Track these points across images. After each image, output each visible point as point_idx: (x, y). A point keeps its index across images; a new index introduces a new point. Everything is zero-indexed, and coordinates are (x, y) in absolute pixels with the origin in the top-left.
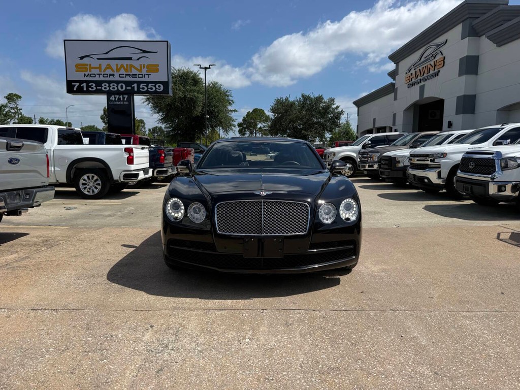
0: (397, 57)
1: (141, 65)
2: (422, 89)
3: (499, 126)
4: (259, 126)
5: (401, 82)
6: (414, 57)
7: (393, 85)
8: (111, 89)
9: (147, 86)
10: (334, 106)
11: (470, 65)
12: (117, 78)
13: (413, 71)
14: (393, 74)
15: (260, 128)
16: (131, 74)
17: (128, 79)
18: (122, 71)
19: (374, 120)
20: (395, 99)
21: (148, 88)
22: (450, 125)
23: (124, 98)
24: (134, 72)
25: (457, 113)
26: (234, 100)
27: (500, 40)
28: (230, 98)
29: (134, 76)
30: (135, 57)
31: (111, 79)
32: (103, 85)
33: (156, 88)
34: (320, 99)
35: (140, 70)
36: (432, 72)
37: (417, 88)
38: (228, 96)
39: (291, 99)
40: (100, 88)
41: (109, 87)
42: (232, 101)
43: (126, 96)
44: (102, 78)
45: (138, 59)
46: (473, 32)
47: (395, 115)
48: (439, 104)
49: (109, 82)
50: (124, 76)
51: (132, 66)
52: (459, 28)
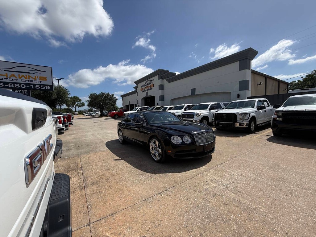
0: (137, 82)
1: (35, 77)
2: (147, 93)
3: (183, 105)
4: (76, 103)
5: (139, 90)
6: (143, 83)
7: (136, 91)
8: (15, 86)
9: (40, 86)
10: (114, 97)
11: (161, 87)
12: (19, 81)
13: (143, 87)
14: (136, 88)
15: (77, 104)
16: (29, 80)
17: (27, 82)
18: (23, 78)
19: (129, 102)
20: (138, 95)
21: (40, 87)
22: (158, 104)
23: (25, 92)
24: (31, 79)
25: (159, 101)
26: (70, 93)
27: (170, 81)
28: (68, 92)
29: (32, 81)
30: (31, 72)
31: (15, 81)
32: (9, 84)
33: (46, 88)
34: (108, 94)
35: (35, 79)
36: (150, 88)
37: (145, 93)
38: (67, 91)
39: (98, 94)
40: (7, 86)
41: (14, 85)
42: (69, 93)
43: (26, 91)
44: (8, 81)
45: (34, 74)
46: (162, 78)
47: (138, 101)
48: (153, 98)
49: (14, 83)
50: (25, 81)
51: (29, 76)
52: (157, 76)
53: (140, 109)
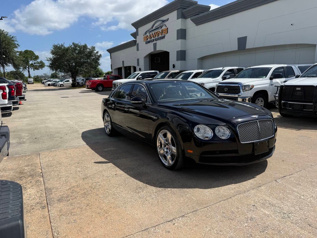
0: (137, 25)
2: (155, 45)
3: (221, 69)
4: (31, 62)
5: (140, 39)
6: (149, 26)
7: (135, 41)
10: (95, 52)
11: (182, 34)
13: (148, 34)
14: (135, 35)
15: (32, 64)
19: (123, 62)
20: (138, 50)
22: (174, 66)
25: (177, 60)
27: (198, 22)
28: (16, 42)
34: (85, 47)
36: (160, 36)
37: (151, 45)
38: (13, 41)
39: (67, 46)
42: (18, 44)
46: (183, 16)
47: (138, 60)
48: (165, 55)
52: (175, 14)
53: (142, 75)
